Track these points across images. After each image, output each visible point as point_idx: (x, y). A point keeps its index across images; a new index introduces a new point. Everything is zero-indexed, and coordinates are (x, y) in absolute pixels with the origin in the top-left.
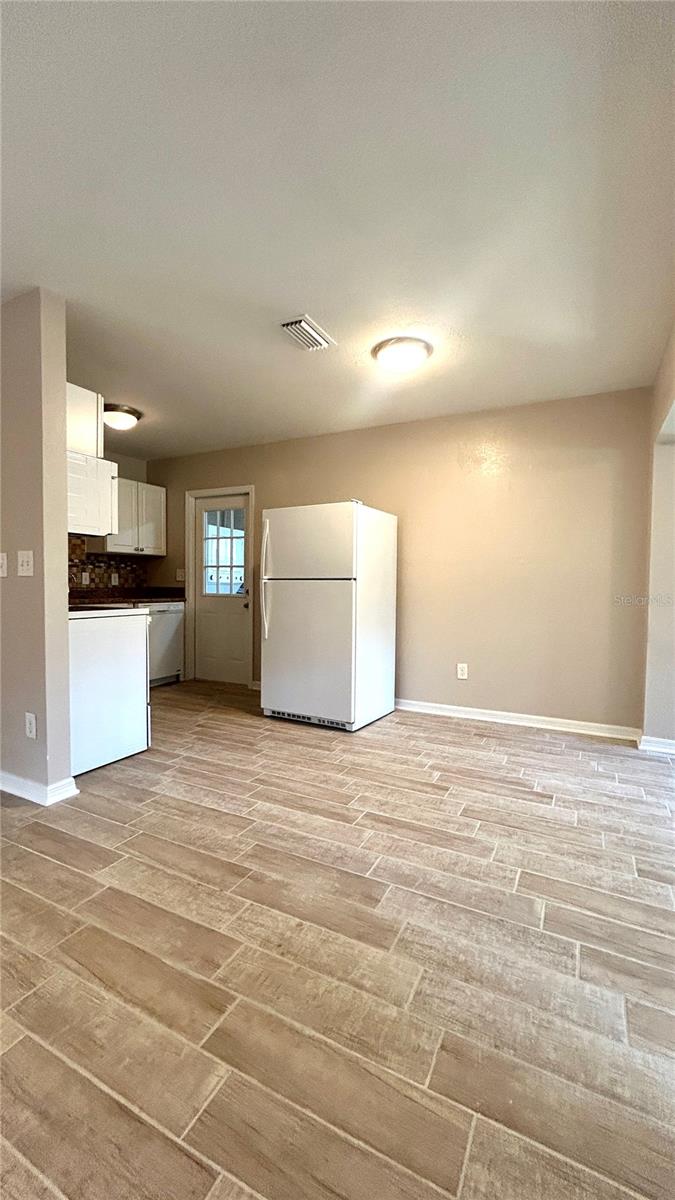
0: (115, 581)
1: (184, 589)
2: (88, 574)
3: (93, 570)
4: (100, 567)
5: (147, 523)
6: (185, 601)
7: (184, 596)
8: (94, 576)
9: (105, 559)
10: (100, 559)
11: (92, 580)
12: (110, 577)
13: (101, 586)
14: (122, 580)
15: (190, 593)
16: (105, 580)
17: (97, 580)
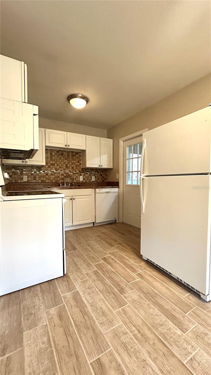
0: (93, 179)
1: (119, 182)
2: (82, 176)
3: (84, 175)
4: (88, 174)
5: (104, 154)
6: (119, 188)
7: (119, 186)
8: (84, 177)
9: (89, 170)
10: (88, 170)
11: (84, 179)
12: (91, 178)
13: (88, 181)
14: (96, 179)
15: (121, 184)
16: (89, 179)
17: (86, 179)
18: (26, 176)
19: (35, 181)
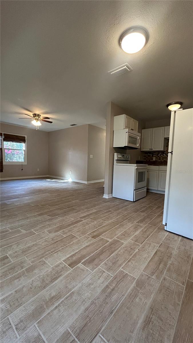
18: (155, 158)
19: (160, 161)
